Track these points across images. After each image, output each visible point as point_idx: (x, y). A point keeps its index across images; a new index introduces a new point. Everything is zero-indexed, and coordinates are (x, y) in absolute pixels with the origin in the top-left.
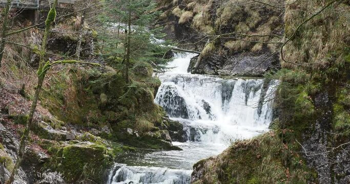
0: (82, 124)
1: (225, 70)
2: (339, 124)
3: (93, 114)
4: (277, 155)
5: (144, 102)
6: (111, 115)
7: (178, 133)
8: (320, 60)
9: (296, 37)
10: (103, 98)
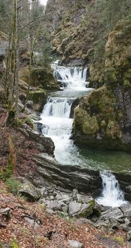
0: (34, 85)
3: (37, 81)
8: (118, 64)
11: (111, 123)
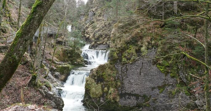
0: (64, 61)
1: (97, 48)
2: (123, 61)
3: (66, 59)
4: (109, 68)
5: (78, 56)
6: (71, 59)
7: (87, 63)
8: (119, 46)
9: (114, 41)
10: (69, 55)
11: (112, 89)
